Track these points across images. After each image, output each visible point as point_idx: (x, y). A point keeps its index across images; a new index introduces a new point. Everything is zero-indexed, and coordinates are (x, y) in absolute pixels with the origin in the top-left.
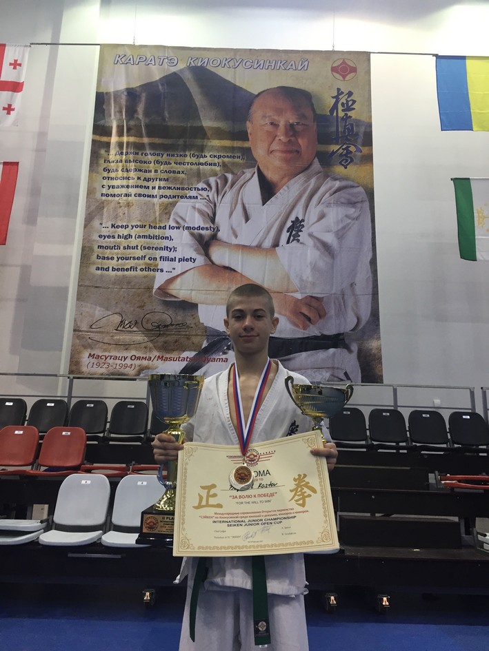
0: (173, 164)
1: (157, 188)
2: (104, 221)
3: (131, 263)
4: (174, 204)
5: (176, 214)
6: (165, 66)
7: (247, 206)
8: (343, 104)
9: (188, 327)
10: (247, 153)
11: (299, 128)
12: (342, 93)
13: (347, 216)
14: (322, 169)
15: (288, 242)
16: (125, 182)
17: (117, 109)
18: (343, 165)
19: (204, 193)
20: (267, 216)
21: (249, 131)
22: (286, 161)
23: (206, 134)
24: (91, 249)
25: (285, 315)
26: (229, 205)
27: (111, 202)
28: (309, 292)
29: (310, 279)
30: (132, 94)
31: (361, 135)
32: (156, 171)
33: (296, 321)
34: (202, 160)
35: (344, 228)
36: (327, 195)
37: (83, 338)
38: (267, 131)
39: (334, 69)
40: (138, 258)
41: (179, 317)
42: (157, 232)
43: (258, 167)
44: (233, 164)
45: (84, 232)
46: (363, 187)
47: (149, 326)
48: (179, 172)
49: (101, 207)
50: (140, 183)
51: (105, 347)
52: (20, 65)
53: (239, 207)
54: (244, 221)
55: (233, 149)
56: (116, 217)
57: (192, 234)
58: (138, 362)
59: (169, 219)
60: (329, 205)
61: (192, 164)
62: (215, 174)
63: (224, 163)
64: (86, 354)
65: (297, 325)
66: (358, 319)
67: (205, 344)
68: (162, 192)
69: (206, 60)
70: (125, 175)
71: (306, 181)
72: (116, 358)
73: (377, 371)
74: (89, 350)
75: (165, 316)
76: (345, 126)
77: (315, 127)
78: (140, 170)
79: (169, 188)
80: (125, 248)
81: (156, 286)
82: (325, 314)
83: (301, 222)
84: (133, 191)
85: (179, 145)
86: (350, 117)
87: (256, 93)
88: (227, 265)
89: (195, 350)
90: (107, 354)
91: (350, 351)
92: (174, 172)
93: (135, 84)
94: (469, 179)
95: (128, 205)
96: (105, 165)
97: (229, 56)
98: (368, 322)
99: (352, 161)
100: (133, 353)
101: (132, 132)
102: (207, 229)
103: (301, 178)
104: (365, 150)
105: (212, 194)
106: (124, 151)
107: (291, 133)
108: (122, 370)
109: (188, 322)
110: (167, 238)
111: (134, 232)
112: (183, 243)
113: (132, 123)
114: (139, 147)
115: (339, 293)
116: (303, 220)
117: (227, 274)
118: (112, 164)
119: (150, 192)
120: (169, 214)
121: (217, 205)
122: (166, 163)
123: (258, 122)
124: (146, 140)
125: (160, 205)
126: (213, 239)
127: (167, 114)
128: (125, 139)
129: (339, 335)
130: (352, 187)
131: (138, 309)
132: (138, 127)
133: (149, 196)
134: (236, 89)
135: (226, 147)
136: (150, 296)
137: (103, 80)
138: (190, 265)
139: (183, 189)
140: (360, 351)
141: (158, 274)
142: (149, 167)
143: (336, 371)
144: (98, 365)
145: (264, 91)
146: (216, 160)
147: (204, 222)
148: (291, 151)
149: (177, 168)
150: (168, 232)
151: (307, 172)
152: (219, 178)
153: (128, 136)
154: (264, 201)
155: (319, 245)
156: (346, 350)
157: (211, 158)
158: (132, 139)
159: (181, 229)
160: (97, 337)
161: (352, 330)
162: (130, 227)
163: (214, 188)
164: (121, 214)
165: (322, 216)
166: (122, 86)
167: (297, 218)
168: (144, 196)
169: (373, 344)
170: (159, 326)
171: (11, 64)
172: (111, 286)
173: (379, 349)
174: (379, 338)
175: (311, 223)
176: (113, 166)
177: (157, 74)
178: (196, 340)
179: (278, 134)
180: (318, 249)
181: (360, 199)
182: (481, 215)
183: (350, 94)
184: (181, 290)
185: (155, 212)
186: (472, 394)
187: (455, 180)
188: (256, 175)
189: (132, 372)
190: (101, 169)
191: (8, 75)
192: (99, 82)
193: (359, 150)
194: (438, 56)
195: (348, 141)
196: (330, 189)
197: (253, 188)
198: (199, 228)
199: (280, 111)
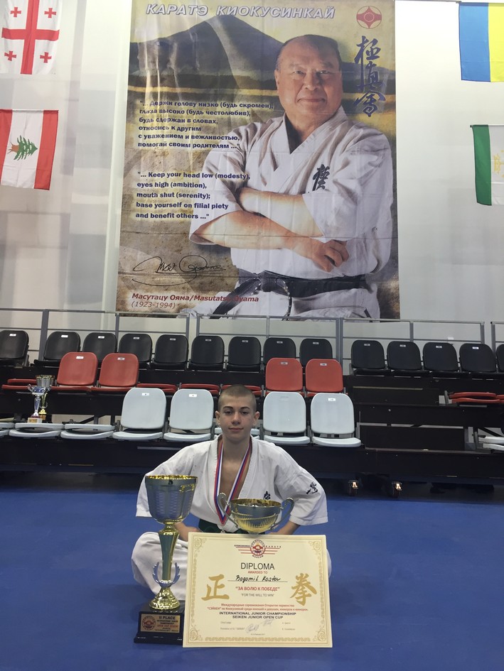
0: (205, 113)
1: (190, 137)
2: (142, 170)
3: (168, 210)
4: (206, 153)
5: (209, 162)
6: (196, 14)
7: (275, 154)
8: (367, 52)
9: (222, 269)
10: (275, 101)
11: (325, 76)
12: (367, 41)
13: (370, 164)
14: (346, 117)
15: (314, 189)
16: (160, 132)
17: (151, 60)
18: (367, 113)
19: (235, 142)
20: (295, 163)
21: (277, 80)
22: (313, 109)
23: (235, 83)
24: (131, 197)
25: (311, 258)
26: (258, 154)
27: (148, 151)
28: (333, 236)
29: (335, 224)
30: (164, 44)
31: (385, 83)
32: (189, 121)
33: (321, 263)
34: (232, 110)
35: (367, 175)
36: (352, 143)
37: (127, 279)
38: (294, 80)
39: (359, 17)
40: (175, 205)
41: (214, 260)
42: (191, 180)
44: (263, 113)
45: (124, 181)
46: (385, 134)
47: (186, 269)
48: (210, 122)
49: (138, 157)
50: (174, 132)
51: (147, 288)
52: (55, 13)
53: (268, 156)
54: (272, 169)
55: (261, 98)
56: (153, 166)
57: (224, 182)
58: (177, 302)
59: (202, 167)
60: (353, 153)
61: (222, 113)
62: (245, 123)
63: (253, 112)
64: (130, 294)
65: (321, 267)
66: (378, 261)
67: (237, 285)
68: (195, 141)
69: (235, 9)
70: (160, 124)
71: (331, 130)
72: (157, 298)
73: (395, 309)
74: (133, 291)
75: (201, 260)
76: (370, 74)
77: (341, 75)
78: (174, 120)
79: (202, 137)
80: (162, 196)
81: (192, 231)
82: (348, 257)
83: (326, 169)
84: (168, 140)
85: (209, 95)
86: (375, 65)
87: (284, 42)
88: (257, 211)
89: (228, 291)
90: (149, 294)
91: (370, 290)
92: (206, 121)
93: (167, 34)
94: (487, 126)
95: (164, 154)
96: (141, 115)
97: (257, 5)
98: (387, 264)
99: (376, 109)
100: (173, 293)
101: (166, 82)
102: (238, 177)
103: (326, 126)
104: (388, 98)
105: (242, 143)
106: (159, 101)
107: (318, 82)
108: (163, 309)
109: (222, 265)
110: (200, 186)
111: (170, 180)
112: (216, 190)
113: (165, 73)
114: (172, 97)
115: (361, 237)
116: (328, 168)
117: (257, 220)
118: (147, 114)
119: (184, 141)
120: (202, 162)
121: (248, 153)
122: (198, 113)
123: (286, 71)
124: (178, 90)
125: (194, 154)
126: (244, 186)
127: (198, 64)
128: (159, 89)
129: (360, 276)
130: (376, 134)
131: (175, 253)
132: (171, 77)
133: (183, 145)
134: (264, 38)
135: (255, 96)
136: (187, 241)
137: (136, 30)
138: (222, 211)
139: (215, 138)
140: (379, 291)
141: (193, 220)
142: (182, 117)
143: (357, 309)
144: (142, 304)
145: (292, 39)
146: (246, 109)
147: (235, 169)
148: (318, 100)
149: (209, 118)
150: (201, 180)
151: (333, 120)
152: (249, 127)
153: (161, 86)
154: (292, 149)
155: (343, 191)
156: (366, 290)
157: (242, 106)
158: (166, 89)
159: (214, 176)
160: (140, 279)
161: (372, 272)
162: (166, 175)
163: (244, 137)
164: (157, 163)
165: (346, 164)
166: (155, 35)
167: (323, 166)
168: (179, 145)
169: (392, 284)
170: (195, 268)
171: (46, 13)
172: (150, 232)
173: (397, 289)
174: (397, 279)
175: (336, 170)
176: (148, 116)
177: (188, 23)
178: (229, 281)
179: (305, 82)
180: (342, 195)
181: (382, 147)
182: (497, 161)
183: (375, 42)
184: (215, 235)
185: (188, 161)
186: (482, 328)
187: (474, 127)
188: (284, 124)
189: (171, 311)
190: (137, 119)
191: (43, 23)
192: (133, 32)
193: (382, 98)
194: (461, 4)
195: (372, 89)
196: (354, 137)
197: (281, 137)
198: (230, 176)
199: (307, 60)
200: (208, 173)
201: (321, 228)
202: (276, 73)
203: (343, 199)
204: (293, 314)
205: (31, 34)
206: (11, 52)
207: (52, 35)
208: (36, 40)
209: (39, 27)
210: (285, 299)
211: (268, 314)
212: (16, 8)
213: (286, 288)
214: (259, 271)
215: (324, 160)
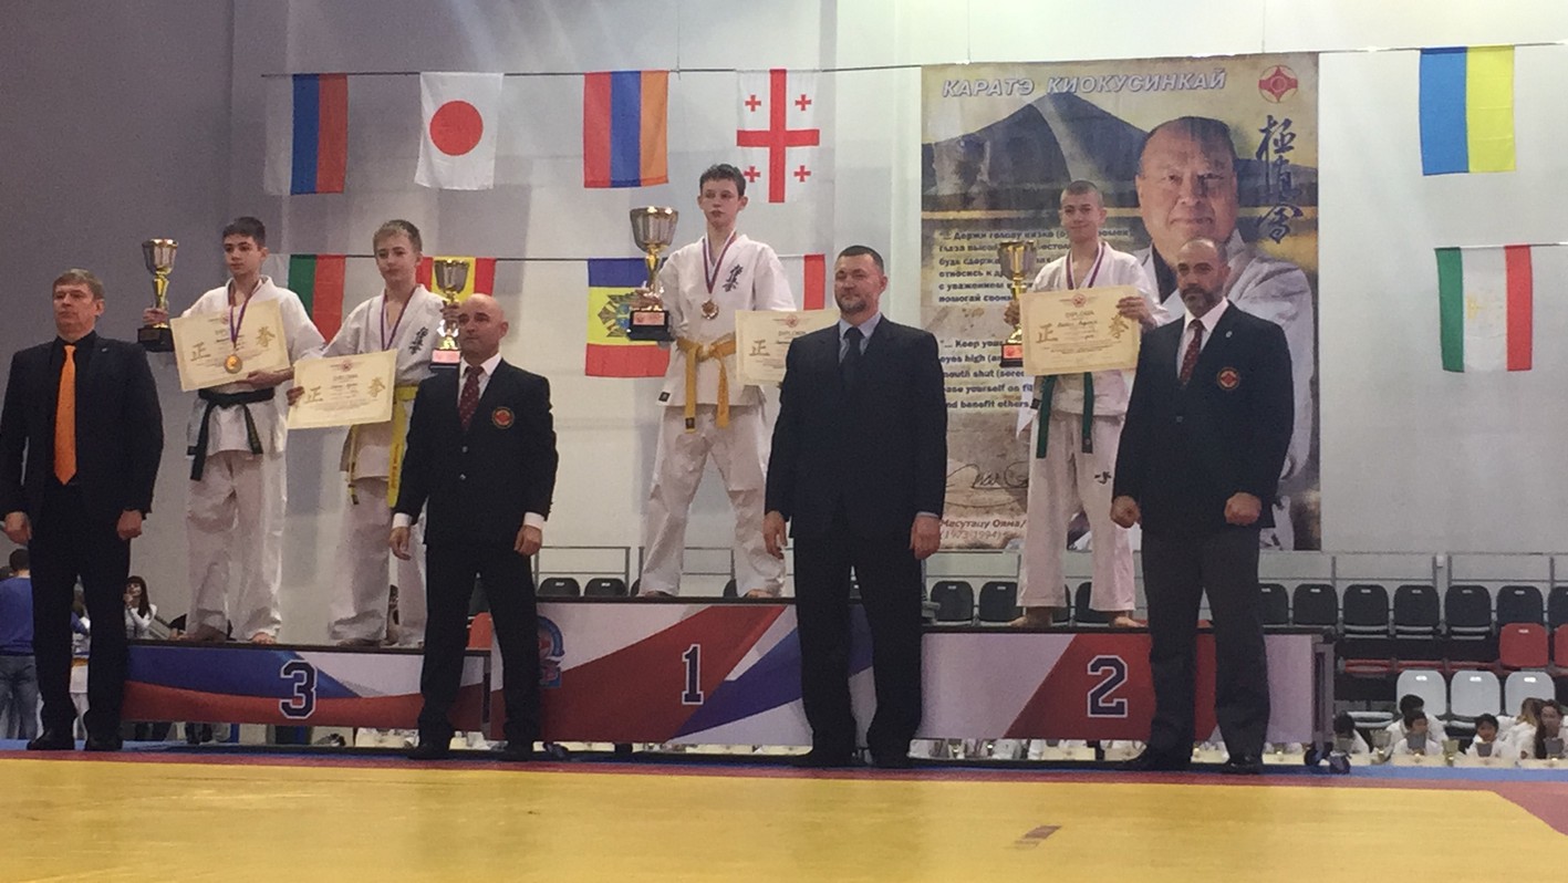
2: (946, 338)
3: (987, 396)
6: (1016, 94)
8: (1276, 142)
11: (1210, 182)
12: (1275, 123)
13: (1280, 315)
14: (1245, 246)
16: (970, 280)
17: (952, 169)
18: (1274, 238)
21: (1140, 192)
27: (954, 309)
30: (973, 143)
31: (1302, 189)
36: (1252, 285)
38: (1164, 190)
39: (1263, 85)
40: (995, 389)
43: (1154, 247)
46: (1303, 269)
47: (1015, 481)
49: (945, 313)
50: (991, 281)
51: (961, 512)
52: (810, 102)
55: (1119, 220)
56: (962, 333)
58: (1003, 529)
60: (1253, 300)
66: (1292, 462)
69: (1075, 81)
70: (970, 268)
72: (975, 524)
73: (1315, 533)
76: (1279, 176)
77: (1236, 179)
78: (990, 262)
80: (975, 375)
81: (1021, 427)
84: (982, 292)
85: (1041, 219)
86: (1287, 161)
87: (1149, 131)
90: (963, 519)
91: (1279, 505)
93: (974, 127)
94: (1458, 249)
95: (979, 312)
96: (941, 256)
97: (1107, 73)
100: (996, 517)
101: (976, 204)
104: (1306, 211)
106: (966, 233)
107: (1201, 191)
108: (984, 541)
111: (987, 352)
113: (974, 191)
114: (985, 226)
123: (1155, 172)
130: (1289, 270)
131: (999, 459)
134: (1121, 126)
136: (1014, 442)
137: (929, 123)
141: (1022, 410)
144: (955, 534)
145: (1161, 126)
148: (1202, 221)
149: (1040, 256)
154: (1163, 298)
156: (1275, 506)
158: (976, 215)
161: (1284, 478)
162: (981, 345)
164: (968, 327)
166: (958, 133)
168: (998, 298)
171: (797, 103)
172: (961, 429)
173: (1318, 504)
176: (952, 256)
177: (1005, 108)
179: (1181, 193)
181: (1297, 289)
183: (1287, 123)
187: (1438, 250)
188: (1151, 259)
189: (996, 541)
190: (936, 262)
191: (796, 120)
192: (924, 126)
193: (1298, 213)
194: (1424, 51)
195: (1281, 199)
196: (1256, 275)
199: (1183, 157)
202: (1138, 181)
205: (778, 139)
206: (753, 168)
207: (811, 137)
208: (787, 149)
209: (790, 126)
212: (753, 98)
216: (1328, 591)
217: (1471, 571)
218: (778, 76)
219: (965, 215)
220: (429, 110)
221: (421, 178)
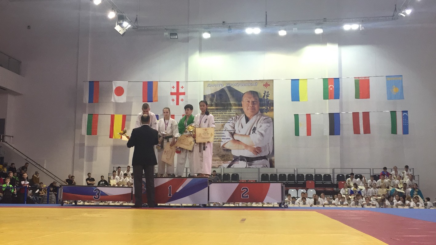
0: (224, 114)
3: (215, 140)
4: (224, 125)
5: (225, 127)
6: (221, 86)
7: (242, 124)
8: (266, 95)
9: (229, 155)
10: (242, 110)
11: (255, 102)
12: (266, 92)
13: (267, 126)
14: (261, 114)
15: (253, 133)
17: (209, 99)
18: (266, 112)
19: (231, 121)
20: (247, 126)
21: (242, 104)
23: (231, 105)
25: (252, 152)
26: (238, 124)
28: (258, 146)
29: (258, 143)
30: (213, 95)
31: (271, 104)
32: (220, 116)
33: (255, 153)
34: (231, 112)
35: (266, 129)
36: (262, 120)
38: (247, 104)
39: (264, 85)
40: (217, 139)
41: (227, 153)
42: (220, 132)
43: (245, 114)
46: (271, 118)
47: (220, 155)
52: (183, 87)
53: (240, 125)
54: (242, 128)
55: (239, 109)
57: (229, 132)
58: (218, 164)
60: (262, 123)
61: (228, 114)
62: (234, 116)
63: (236, 113)
66: (269, 152)
67: (233, 159)
68: (221, 121)
69: (231, 84)
71: (257, 117)
73: (273, 165)
75: (224, 153)
76: (267, 101)
77: (259, 102)
78: (216, 116)
79: (223, 120)
81: (221, 146)
82: (262, 151)
83: (256, 128)
85: (225, 109)
86: (268, 99)
88: (238, 140)
91: (267, 160)
92: (224, 116)
93: (213, 92)
94: (298, 114)
97: (236, 83)
99: (268, 111)
100: (217, 162)
101: (213, 106)
102: (233, 131)
103: (255, 116)
104: (272, 108)
105: (234, 121)
107: (253, 104)
110: (223, 133)
112: (227, 134)
113: (213, 103)
114: (215, 110)
115: (265, 146)
117: (238, 142)
119: (219, 121)
120: (223, 127)
121: (235, 124)
122: (222, 114)
123: (245, 100)
125: (221, 125)
126: (234, 133)
129: (265, 156)
130: (269, 118)
131: (218, 152)
134: (238, 92)
135: (237, 109)
138: (229, 140)
139: (226, 120)
141: (221, 143)
142: (218, 115)
143: (264, 165)
145: (246, 92)
146: (234, 112)
148: (253, 109)
150: (223, 132)
151: (257, 114)
154: (246, 123)
155: (260, 134)
157: (233, 111)
158: (213, 108)
161: (268, 155)
163: (234, 120)
165: (261, 126)
166: (210, 93)
168: (217, 123)
169: (273, 158)
170: (222, 155)
171: (181, 87)
173: (274, 160)
174: (274, 157)
175: (258, 128)
177: (218, 89)
178: (231, 158)
179: (250, 104)
181: (270, 121)
183: (268, 92)
184: (227, 146)
185: (220, 127)
186: (294, 170)
187: (294, 115)
188: (244, 116)
189: (217, 166)
191: (181, 90)
192: (204, 92)
193: (270, 108)
194: (292, 80)
195: (267, 106)
197: (244, 119)
198: (231, 130)
199: (250, 98)
200: (225, 130)
201: (255, 144)
202: (242, 102)
203: (260, 136)
204: (248, 166)
205: (178, 94)
206: (173, 99)
207: (184, 94)
208: (180, 96)
209: (180, 92)
210: (246, 163)
211: (241, 167)
212: (173, 86)
213: (246, 160)
214: (238, 155)
215: (255, 125)
216: (276, 175)
217: (301, 172)
218: (178, 83)
219: (211, 108)
220: (114, 88)
221: (113, 100)
